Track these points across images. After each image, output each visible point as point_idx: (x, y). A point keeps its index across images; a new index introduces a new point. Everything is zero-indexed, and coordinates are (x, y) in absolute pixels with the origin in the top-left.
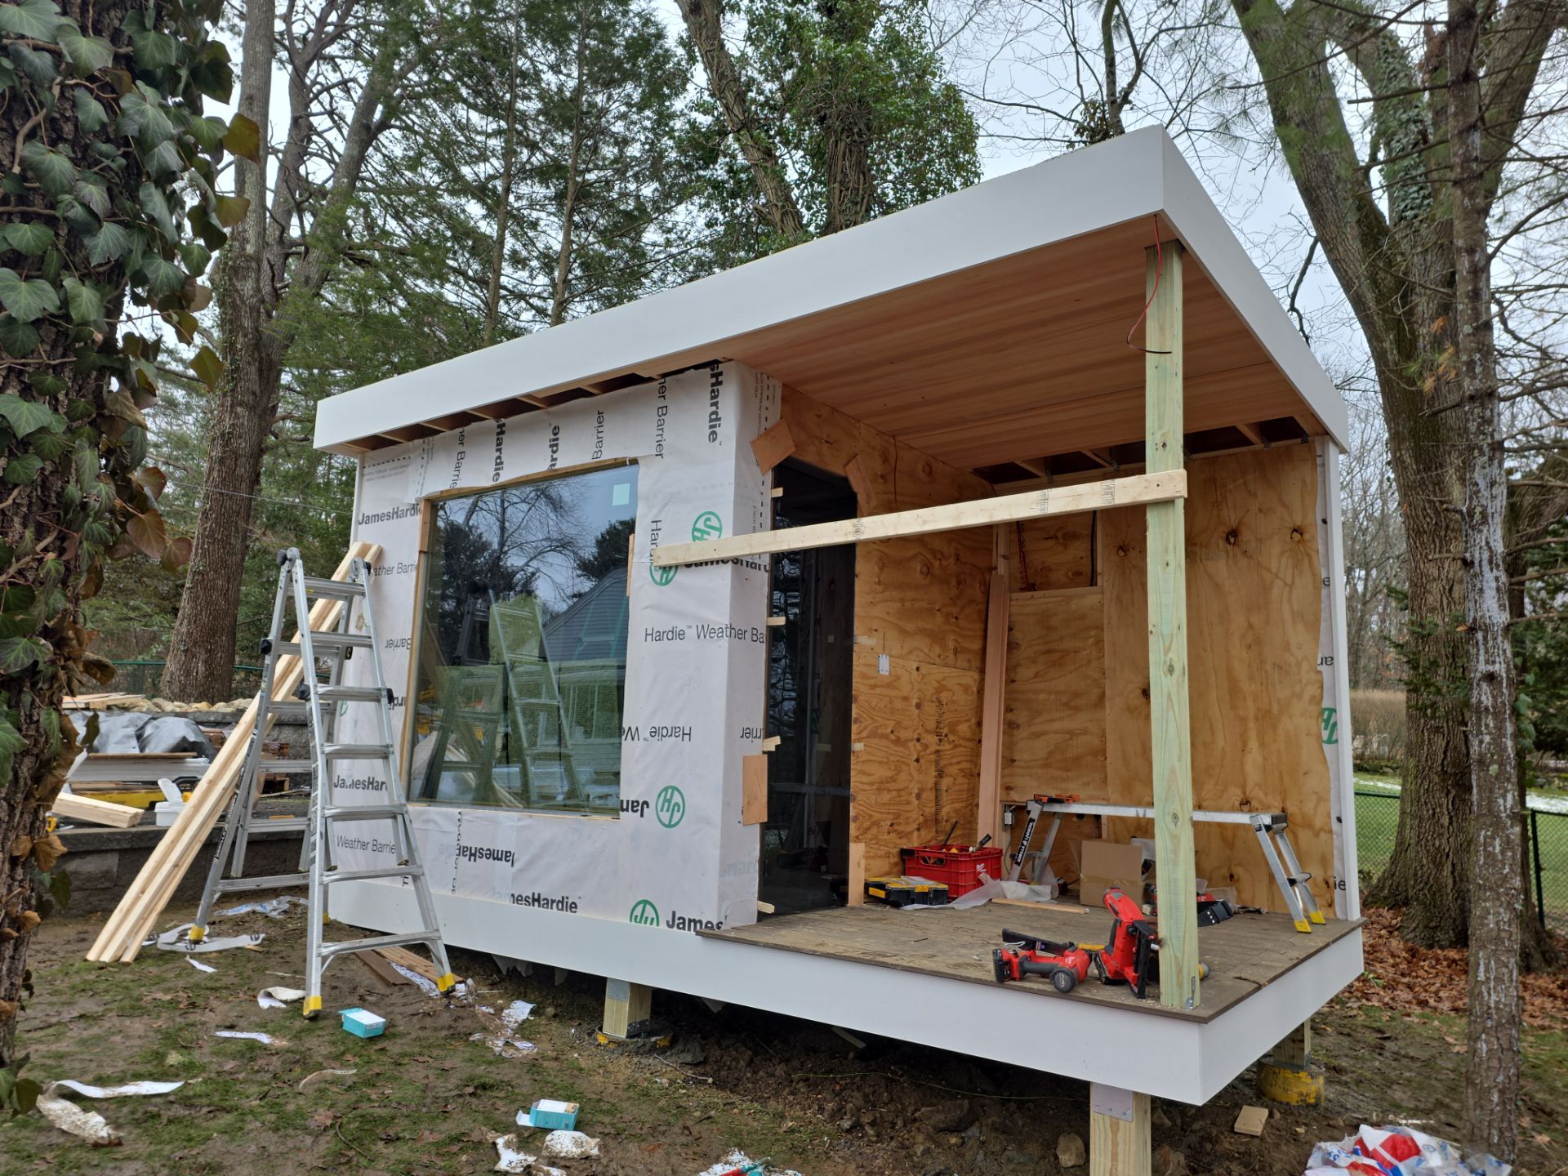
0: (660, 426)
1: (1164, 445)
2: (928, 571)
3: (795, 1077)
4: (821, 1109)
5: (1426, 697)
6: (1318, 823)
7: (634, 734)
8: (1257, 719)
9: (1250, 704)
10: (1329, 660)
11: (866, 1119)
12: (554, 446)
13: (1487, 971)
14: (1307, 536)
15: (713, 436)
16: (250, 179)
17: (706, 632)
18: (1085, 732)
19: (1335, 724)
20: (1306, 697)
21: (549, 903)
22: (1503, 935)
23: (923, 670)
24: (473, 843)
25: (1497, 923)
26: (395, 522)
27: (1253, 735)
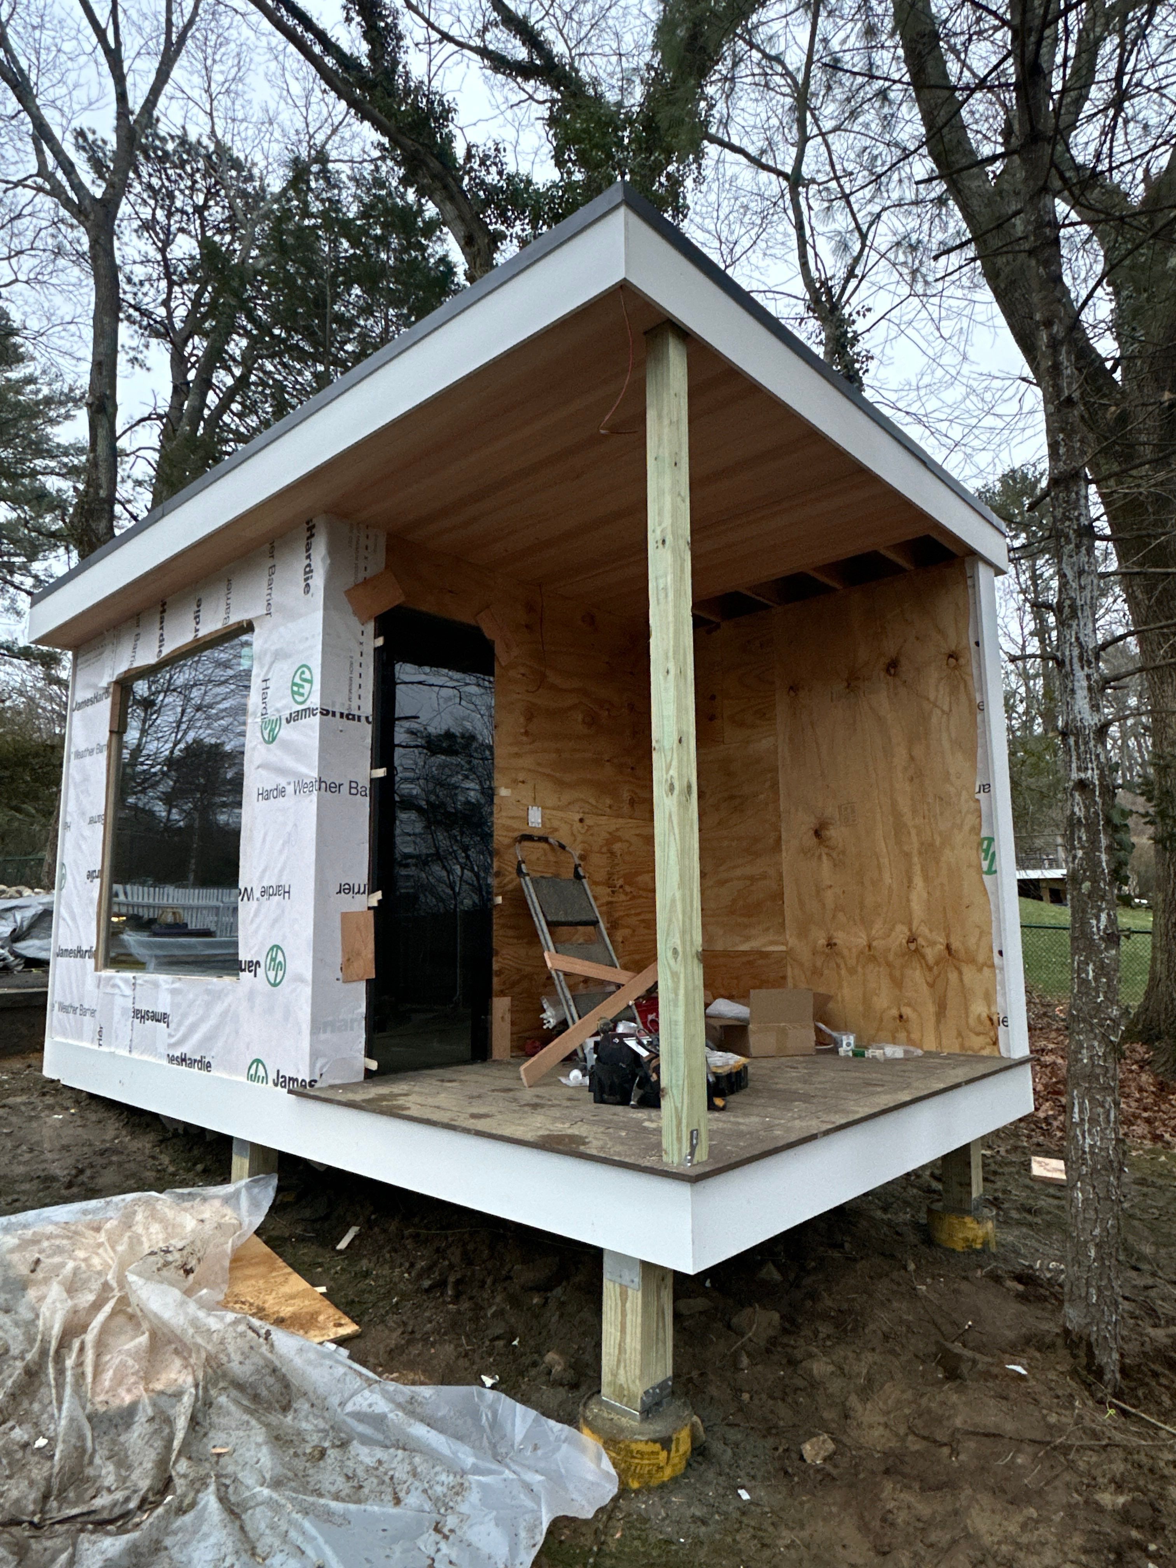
0: (270, 586)
1: (664, 542)
2: (592, 720)
3: (406, 1233)
4: (412, 1268)
6: (981, 959)
7: (248, 894)
8: (920, 853)
9: (914, 839)
10: (986, 788)
12: (197, 617)
13: (1081, 1111)
14: (962, 661)
15: (307, 588)
18: (764, 876)
19: (994, 854)
20: (966, 828)
21: (192, 1063)
22: (1098, 1071)
23: (588, 822)
24: (144, 1008)
25: (1091, 1058)
26: (95, 706)
27: (917, 869)
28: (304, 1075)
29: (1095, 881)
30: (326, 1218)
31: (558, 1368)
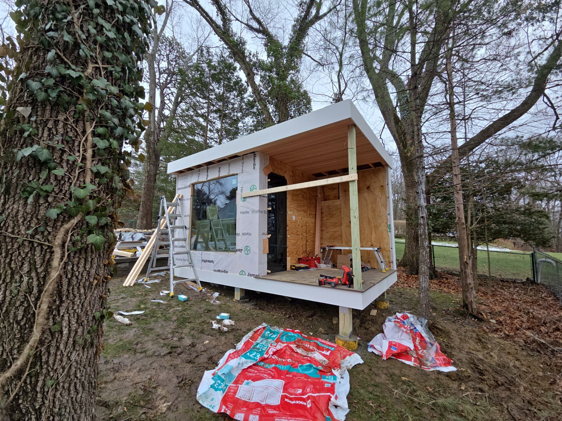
0: (242, 166)
1: (353, 168)
2: (303, 197)
3: (276, 307)
4: (282, 314)
5: (410, 221)
6: (387, 249)
7: (239, 234)
8: (374, 227)
9: (373, 224)
10: (389, 214)
11: (292, 315)
12: (219, 172)
13: (422, 279)
14: (384, 188)
15: (254, 168)
16: (152, 114)
17: (253, 212)
18: (338, 231)
19: (391, 228)
20: (385, 222)
21: (222, 271)
22: (426, 272)
23: (303, 219)
24: (205, 259)
25: (424, 269)
26: (185, 189)
27: (373, 231)
28: (257, 273)
29: (425, 236)
30: (257, 304)
31: (323, 331)
